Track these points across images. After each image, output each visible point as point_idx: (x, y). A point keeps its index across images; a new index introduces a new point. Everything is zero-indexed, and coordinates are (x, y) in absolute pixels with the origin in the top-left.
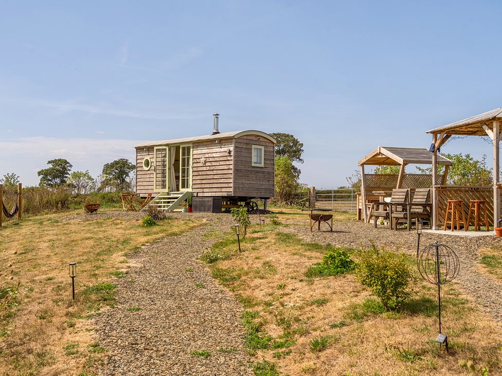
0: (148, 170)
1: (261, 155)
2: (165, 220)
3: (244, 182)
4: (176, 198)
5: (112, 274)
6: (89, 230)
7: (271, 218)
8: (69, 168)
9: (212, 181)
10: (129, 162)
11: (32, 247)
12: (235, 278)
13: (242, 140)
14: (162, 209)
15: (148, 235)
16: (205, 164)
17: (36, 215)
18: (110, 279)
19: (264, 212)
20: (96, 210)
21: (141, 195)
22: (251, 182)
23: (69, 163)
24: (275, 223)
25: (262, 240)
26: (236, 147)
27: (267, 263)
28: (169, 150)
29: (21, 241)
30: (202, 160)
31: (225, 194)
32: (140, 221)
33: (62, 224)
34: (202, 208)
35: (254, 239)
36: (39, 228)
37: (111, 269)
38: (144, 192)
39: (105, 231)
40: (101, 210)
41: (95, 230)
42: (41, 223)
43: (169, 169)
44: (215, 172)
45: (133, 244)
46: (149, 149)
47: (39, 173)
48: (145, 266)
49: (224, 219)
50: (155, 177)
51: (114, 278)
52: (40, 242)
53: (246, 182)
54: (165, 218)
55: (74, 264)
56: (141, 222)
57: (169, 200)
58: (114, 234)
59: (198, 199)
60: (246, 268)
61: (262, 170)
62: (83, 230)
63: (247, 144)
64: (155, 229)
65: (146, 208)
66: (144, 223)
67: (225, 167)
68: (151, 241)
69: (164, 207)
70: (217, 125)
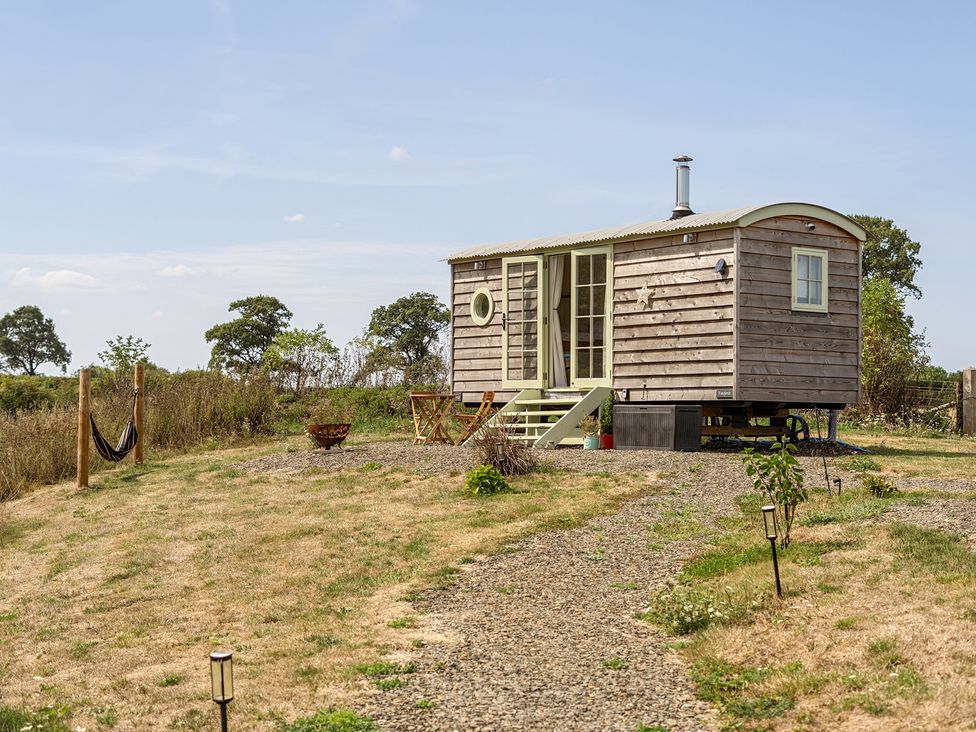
0: (487, 326)
1: (818, 273)
2: (535, 475)
3: (767, 358)
4: (567, 407)
5: (363, 671)
6: (315, 504)
7: (857, 468)
8: (284, 320)
9: (671, 356)
10: (439, 301)
11: (148, 556)
12: (774, 703)
13: (763, 232)
14: (526, 437)
15: (485, 524)
16: (650, 306)
17: (185, 453)
18: (356, 693)
19: (830, 448)
20: (339, 441)
21: (467, 398)
22: (790, 358)
23: (282, 307)
24: (877, 489)
25: (848, 554)
26: (743, 254)
27: (885, 647)
28: (546, 265)
29: (125, 536)
30: (643, 295)
31: (711, 395)
32: (459, 478)
33: (246, 481)
34: (644, 438)
35: (821, 548)
36: (183, 491)
37: (362, 653)
38: (474, 387)
39: (358, 509)
40: (353, 438)
41: (333, 503)
42: (191, 478)
43: (546, 321)
44: (680, 329)
45: (438, 554)
46: (489, 264)
47: (210, 336)
48: (469, 644)
49: (713, 472)
50: (504, 345)
51: (368, 687)
52: (176, 538)
53: (775, 358)
54: (533, 467)
55: (225, 659)
56: (462, 479)
57: (545, 412)
58: (384, 519)
59: (630, 410)
60: (809, 663)
61: (822, 321)
62: (299, 503)
63: (776, 244)
64: (505, 504)
65: (479, 435)
66: (472, 485)
67: (712, 315)
68: (492, 547)
69: (532, 431)
70: (683, 188)
